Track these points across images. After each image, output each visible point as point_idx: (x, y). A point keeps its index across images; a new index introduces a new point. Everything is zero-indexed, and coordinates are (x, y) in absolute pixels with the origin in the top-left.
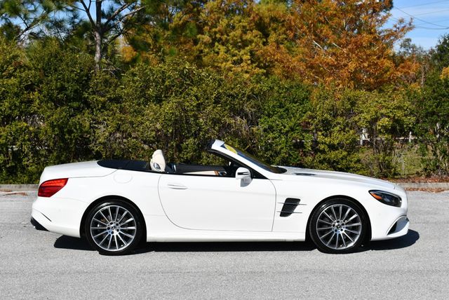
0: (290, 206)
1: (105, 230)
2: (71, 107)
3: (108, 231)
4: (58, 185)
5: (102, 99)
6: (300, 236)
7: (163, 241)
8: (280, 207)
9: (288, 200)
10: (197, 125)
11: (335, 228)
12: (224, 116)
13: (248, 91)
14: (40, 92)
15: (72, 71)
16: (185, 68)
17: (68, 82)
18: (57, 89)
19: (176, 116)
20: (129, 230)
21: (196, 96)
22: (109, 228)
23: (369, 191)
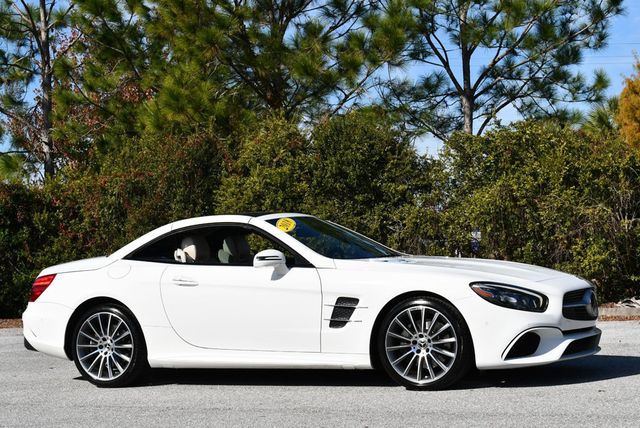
0: (343, 311)
1: (96, 349)
2: (356, 201)
3: (99, 350)
4: (42, 283)
5: (401, 187)
6: (364, 361)
7: (171, 366)
8: (328, 313)
9: (341, 300)
10: (537, 219)
11: (417, 347)
12: (577, 204)
13: (624, 163)
14: (309, 181)
15: (358, 149)
16: (524, 133)
17: (349, 165)
18: (333, 176)
19: (497, 207)
20: (126, 349)
21: (535, 175)
22: (101, 347)
23: (471, 284)
